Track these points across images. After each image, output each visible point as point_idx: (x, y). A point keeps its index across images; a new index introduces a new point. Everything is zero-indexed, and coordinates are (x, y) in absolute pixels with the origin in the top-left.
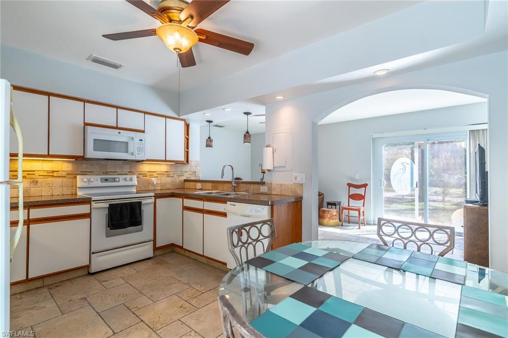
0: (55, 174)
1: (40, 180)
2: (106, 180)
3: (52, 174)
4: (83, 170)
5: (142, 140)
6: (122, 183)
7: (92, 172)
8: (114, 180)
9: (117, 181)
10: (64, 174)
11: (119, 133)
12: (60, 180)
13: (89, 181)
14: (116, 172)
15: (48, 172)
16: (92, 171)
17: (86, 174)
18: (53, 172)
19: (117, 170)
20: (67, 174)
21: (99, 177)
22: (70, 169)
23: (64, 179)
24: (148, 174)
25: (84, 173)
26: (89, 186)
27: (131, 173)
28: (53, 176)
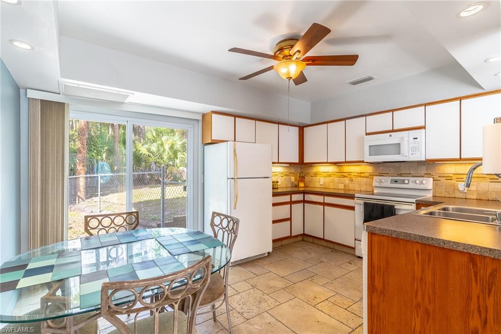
0: (362, 175)
1: (354, 179)
2: (396, 181)
3: (360, 175)
4: (381, 172)
5: (417, 138)
6: (411, 185)
7: (388, 174)
8: (403, 182)
9: (406, 184)
10: (367, 175)
11: (391, 136)
12: (365, 179)
13: (381, 181)
14: (410, 174)
15: (358, 173)
16: (387, 172)
17: (383, 176)
18: (361, 173)
19: (412, 172)
20: (370, 175)
21: (390, 179)
22: (372, 171)
23: (368, 179)
24: (454, 177)
25: (381, 175)
26: (380, 186)
27: (428, 175)
28: (361, 177)
